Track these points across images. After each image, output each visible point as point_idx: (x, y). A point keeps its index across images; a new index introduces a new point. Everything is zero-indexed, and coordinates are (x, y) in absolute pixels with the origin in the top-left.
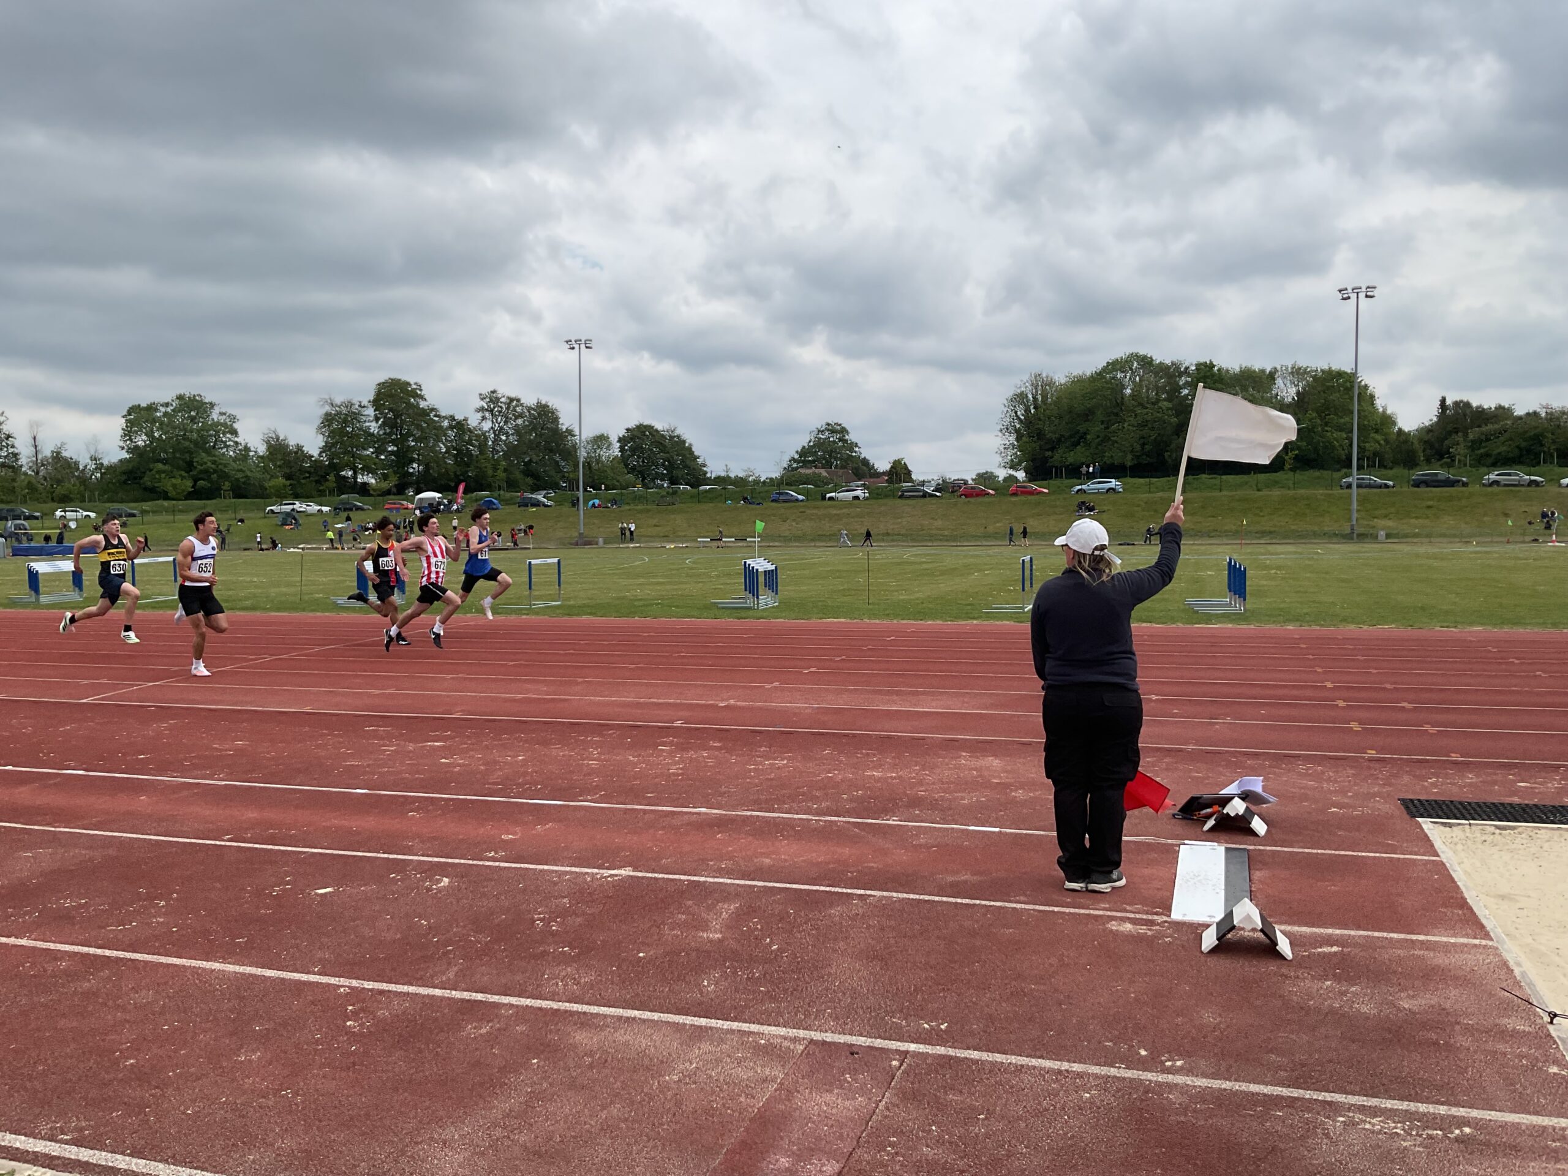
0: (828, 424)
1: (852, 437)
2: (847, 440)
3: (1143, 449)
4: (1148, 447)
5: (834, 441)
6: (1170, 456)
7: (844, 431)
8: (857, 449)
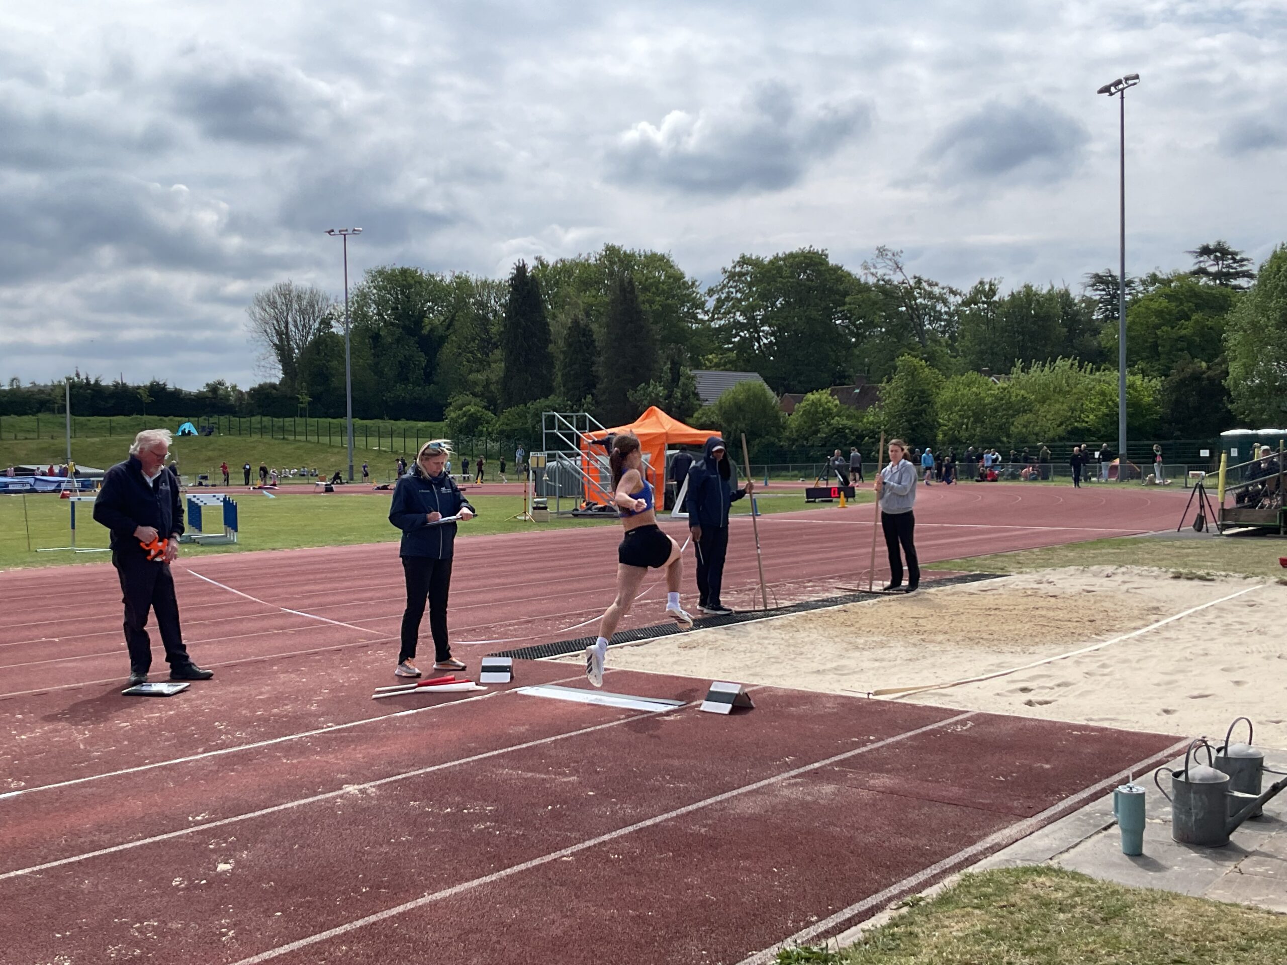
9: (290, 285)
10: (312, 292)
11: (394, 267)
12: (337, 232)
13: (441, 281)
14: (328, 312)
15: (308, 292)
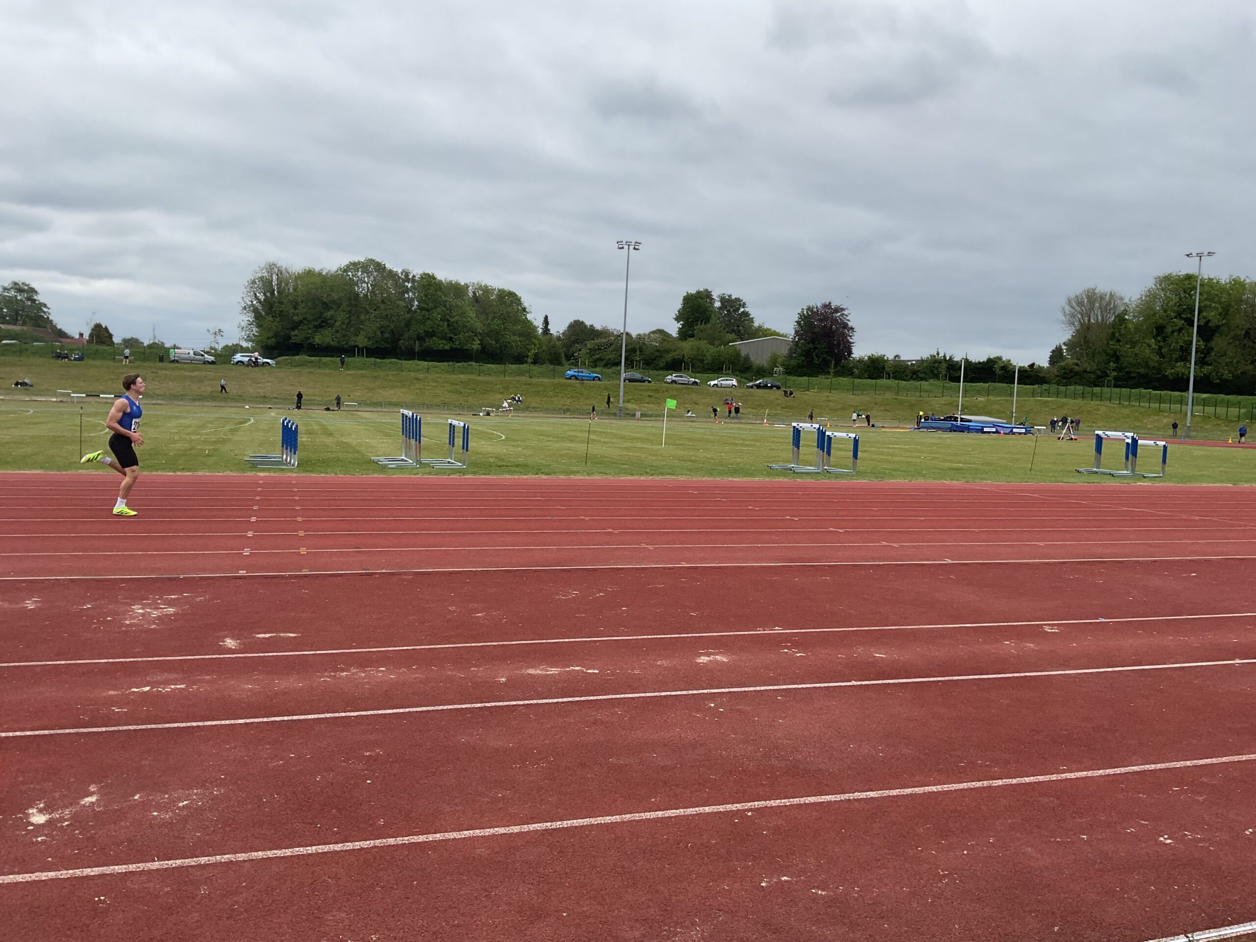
0: (16, 284)
1: (40, 298)
2: (35, 300)
3: (382, 335)
4: (387, 335)
5: (21, 300)
6: (403, 344)
7: (33, 291)
8: (45, 310)
9: (1095, 289)
10: (1111, 294)
11: (1179, 274)
12: (1194, 254)
13: (1218, 282)
14: (1123, 309)
15: (1108, 294)
